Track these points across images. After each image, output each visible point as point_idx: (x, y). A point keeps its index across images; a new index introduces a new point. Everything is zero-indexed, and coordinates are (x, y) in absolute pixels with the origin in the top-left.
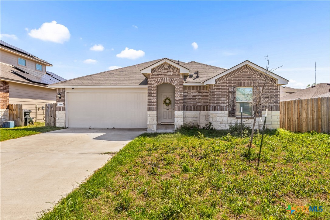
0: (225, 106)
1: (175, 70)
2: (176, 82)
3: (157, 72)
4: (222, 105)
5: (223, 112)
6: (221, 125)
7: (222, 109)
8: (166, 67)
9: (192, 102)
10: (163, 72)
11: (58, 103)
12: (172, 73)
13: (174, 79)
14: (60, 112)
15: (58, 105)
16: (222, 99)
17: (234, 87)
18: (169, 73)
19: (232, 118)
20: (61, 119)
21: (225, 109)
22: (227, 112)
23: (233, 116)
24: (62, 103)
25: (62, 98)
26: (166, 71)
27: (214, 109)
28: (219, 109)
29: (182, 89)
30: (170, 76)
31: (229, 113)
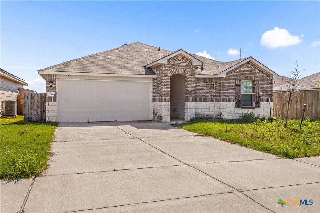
0: (232, 97)
1: (188, 61)
2: (189, 74)
3: (172, 63)
4: (230, 97)
5: (231, 103)
6: (230, 115)
7: (230, 101)
8: (180, 58)
9: (201, 94)
10: (177, 62)
11: (48, 93)
12: (185, 64)
13: (187, 70)
14: (50, 103)
15: (48, 95)
16: (231, 91)
17: (240, 81)
18: (182, 64)
19: (238, 108)
20: (52, 112)
21: (232, 100)
22: (234, 103)
23: (239, 107)
24: (54, 93)
25: (54, 86)
26: (180, 62)
27: (224, 100)
28: (227, 100)
29: (194, 80)
30: (184, 68)
31: (236, 103)
